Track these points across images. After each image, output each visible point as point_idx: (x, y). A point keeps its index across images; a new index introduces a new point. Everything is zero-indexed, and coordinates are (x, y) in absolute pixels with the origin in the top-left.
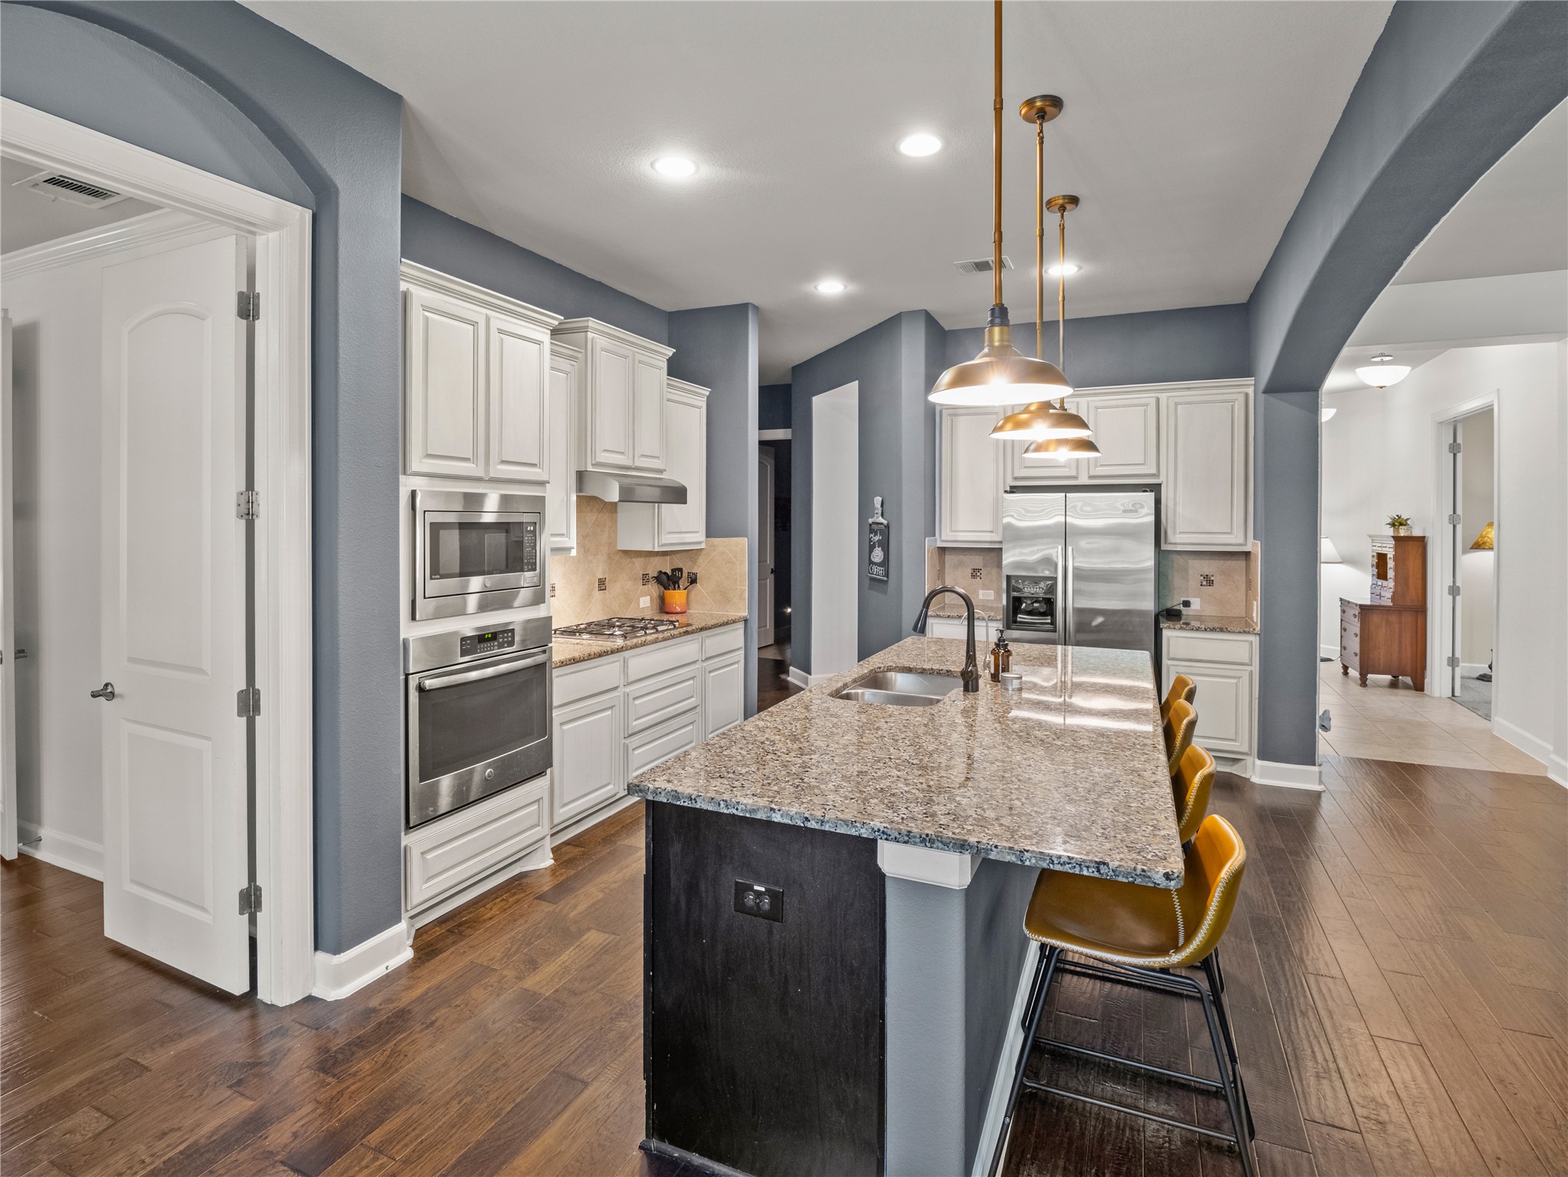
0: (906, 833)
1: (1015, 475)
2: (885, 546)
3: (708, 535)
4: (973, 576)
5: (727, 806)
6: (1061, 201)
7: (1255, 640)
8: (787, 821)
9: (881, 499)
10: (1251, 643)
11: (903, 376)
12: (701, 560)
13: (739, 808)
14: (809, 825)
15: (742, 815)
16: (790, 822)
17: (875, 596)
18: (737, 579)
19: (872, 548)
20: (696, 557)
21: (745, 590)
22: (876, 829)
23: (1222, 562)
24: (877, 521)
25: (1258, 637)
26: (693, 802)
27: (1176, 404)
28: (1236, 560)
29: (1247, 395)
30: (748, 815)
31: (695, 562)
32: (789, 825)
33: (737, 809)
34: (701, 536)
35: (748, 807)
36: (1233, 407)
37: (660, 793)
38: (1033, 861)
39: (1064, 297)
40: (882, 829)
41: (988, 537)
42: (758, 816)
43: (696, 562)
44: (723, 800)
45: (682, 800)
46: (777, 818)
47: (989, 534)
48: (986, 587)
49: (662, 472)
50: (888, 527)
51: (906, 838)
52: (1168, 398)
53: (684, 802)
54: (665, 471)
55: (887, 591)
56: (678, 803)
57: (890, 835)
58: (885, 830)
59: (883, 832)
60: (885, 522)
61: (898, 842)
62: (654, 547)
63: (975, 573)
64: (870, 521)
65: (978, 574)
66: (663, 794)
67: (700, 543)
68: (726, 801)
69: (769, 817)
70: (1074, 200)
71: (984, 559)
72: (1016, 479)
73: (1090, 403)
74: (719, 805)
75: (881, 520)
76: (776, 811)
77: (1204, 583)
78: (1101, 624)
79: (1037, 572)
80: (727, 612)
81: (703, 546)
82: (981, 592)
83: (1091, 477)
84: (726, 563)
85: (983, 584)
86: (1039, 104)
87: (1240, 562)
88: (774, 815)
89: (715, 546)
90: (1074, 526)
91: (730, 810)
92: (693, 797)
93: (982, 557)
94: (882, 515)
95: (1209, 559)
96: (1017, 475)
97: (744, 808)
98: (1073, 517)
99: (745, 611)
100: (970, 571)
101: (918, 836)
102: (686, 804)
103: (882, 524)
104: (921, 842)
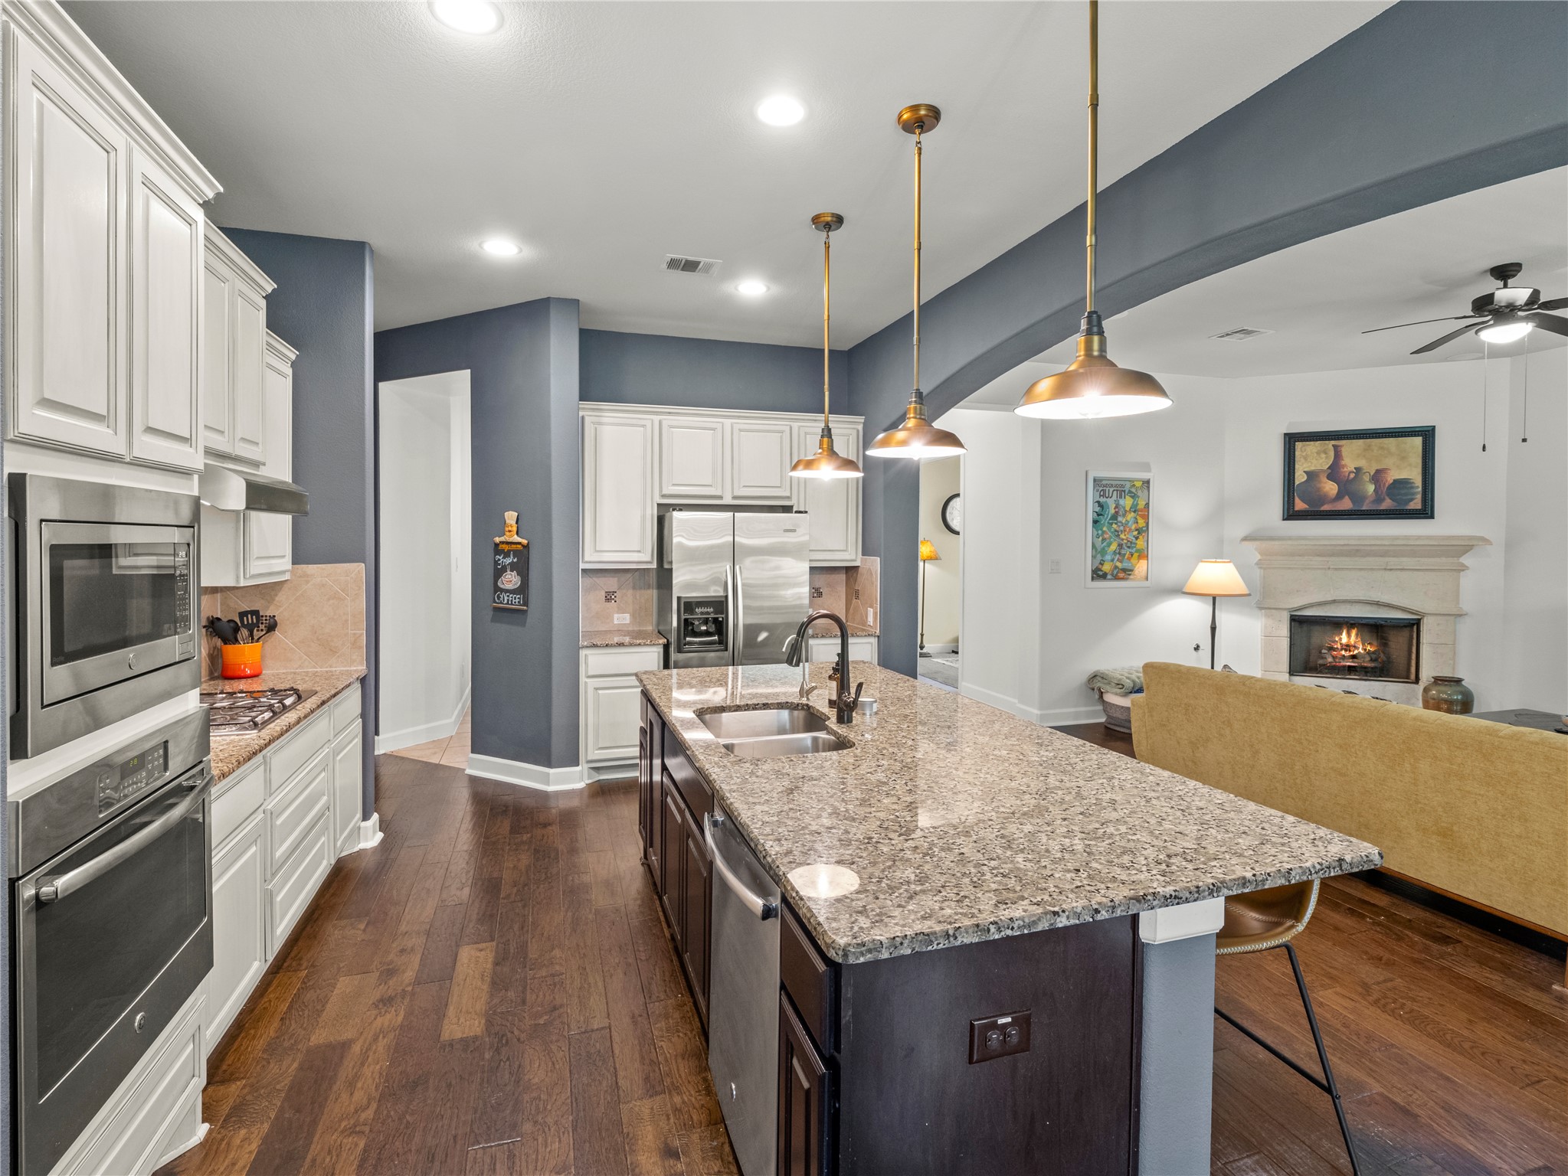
0: (1196, 890)
1: (664, 492)
2: (522, 567)
3: (296, 560)
4: (608, 600)
5: (999, 928)
6: (829, 219)
7: (874, 641)
8: (1074, 921)
9: (517, 514)
10: (872, 644)
11: (552, 371)
12: (282, 597)
13: (1015, 926)
14: (1099, 917)
15: (1019, 933)
16: (1077, 922)
17: (503, 631)
18: (347, 621)
19: (499, 572)
20: (273, 593)
21: (362, 634)
22: (1168, 896)
23: (828, 576)
24: (511, 540)
25: (877, 639)
26: (952, 939)
27: (806, 434)
28: (838, 573)
29: (858, 431)
30: (1026, 932)
31: (271, 601)
32: (1077, 925)
33: (1013, 929)
34: (286, 563)
35: (1027, 920)
36: (848, 440)
37: (902, 944)
38: (1297, 878)
39: (829, 316)
40: (1173, 894)
41: (635, 557)
42: (1040, 928)
43: (274, 600)
44: (991, 923)
45: (936, 943)
46: (1062, 922)
47: (636, 554)
48: (621, 611)
49: (258, 466)
50: (526, 547)
51: (1196, 895)
52: (799, 427)
53: (938, 944)
54: (264, 464)
55: (525, 622)
56: (930, 948)
57: (1181, 898)
58: (1177, 893)
59: (1176, 897)
60: (525, 542)
61: (1188, 902)
62: (238, 580)
63: (609, 597)
64: (497, 540)
65: (613, 597)
66: (906, 942)
67: (283, 572)
68: (996, 923)
69: (1052, 924)
70: (839, 220)
71: (618, 581)
72: (664, 496)
73: (734, 425)
74: (989, 930)
75: (516, 539)
76: (1061, 913)
77: (815, 595)
78: (766, 639)
79: (709, 592)
80: (331, 667)
81: (287, 577)
82: (616, 616)
83: (735, 498)
84: (329, 599)
85: (618, 608)
86: (923, 112)
87: (841, 575)
88: (1058, 920)
89: (308, 576)
90: (742, 546)
91: (1003, 933)
92: (951, 932)
93: (616, 579)
94: (517, 533)
95: (819, 574)
96: (665, 492)
97: (1022, 923)
98: (741, 536)
99: (362, 665)
100: (604, 594)
101: (1207, 888)
102: (941, 946)
103: (519, 543)
104: (1209, 895)
